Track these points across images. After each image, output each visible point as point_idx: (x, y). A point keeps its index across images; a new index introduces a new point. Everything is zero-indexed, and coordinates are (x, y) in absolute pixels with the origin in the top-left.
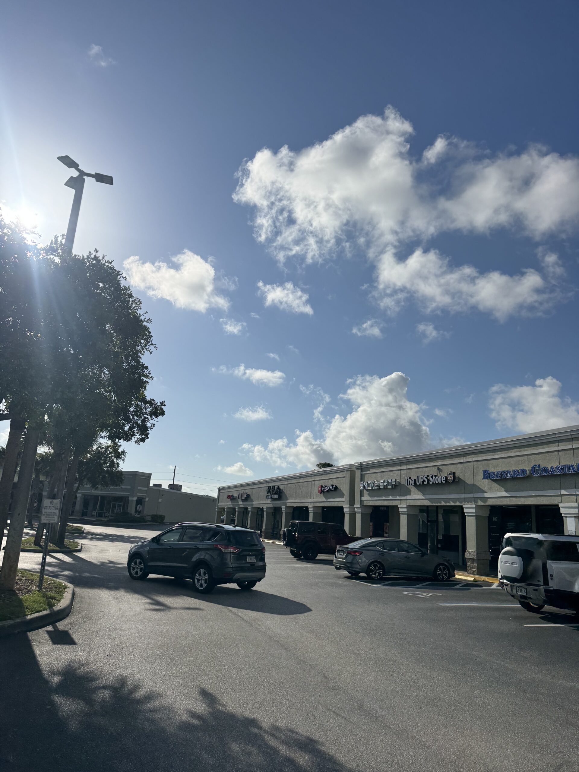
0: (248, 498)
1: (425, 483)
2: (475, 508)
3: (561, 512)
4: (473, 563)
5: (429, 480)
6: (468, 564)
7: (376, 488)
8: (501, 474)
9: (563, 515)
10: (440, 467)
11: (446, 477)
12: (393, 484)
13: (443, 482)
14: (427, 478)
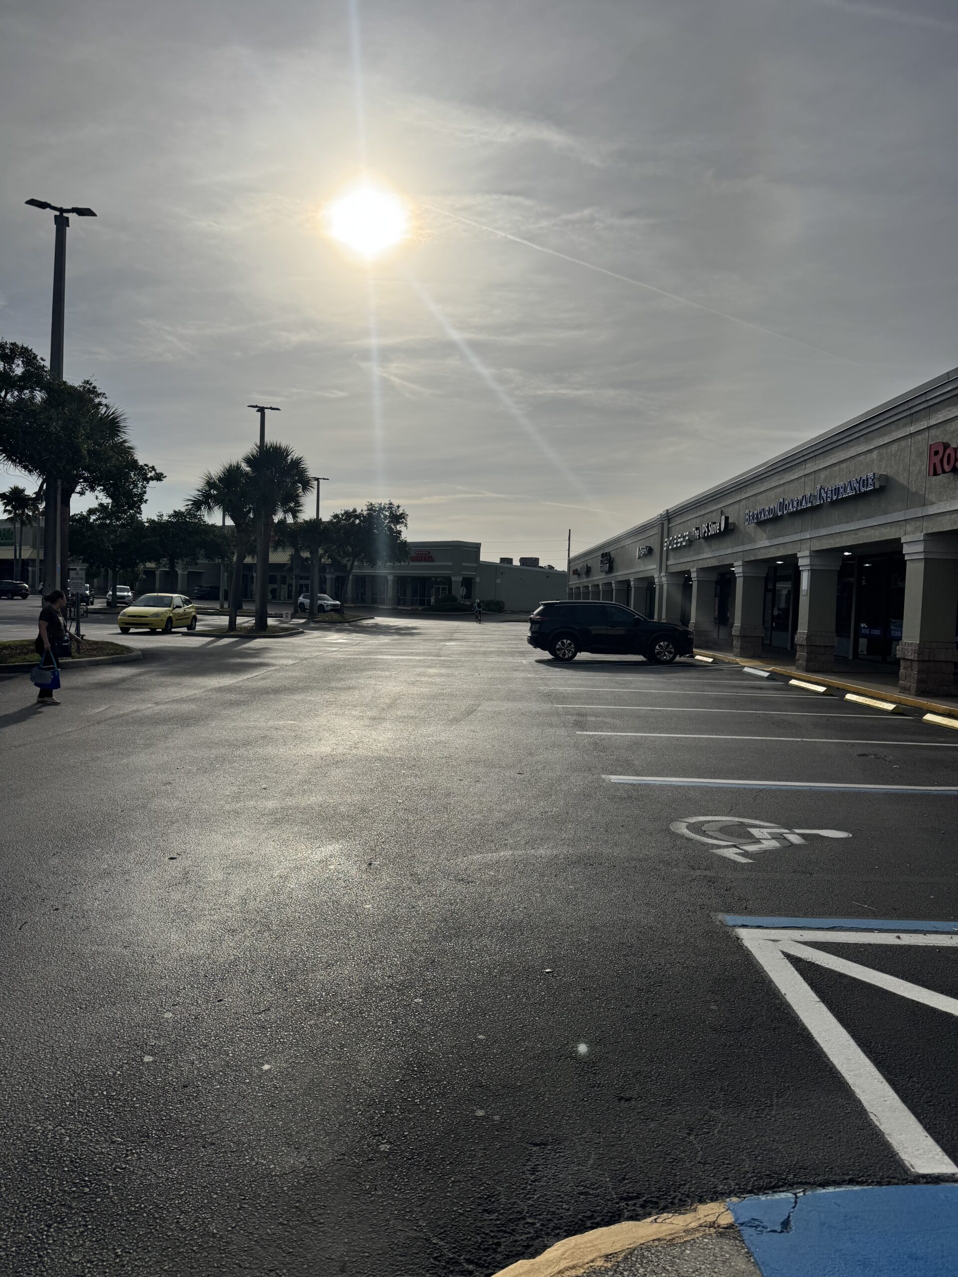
0: (588, 571)
1: (706, 535)
2: (745, 566)
3: (799, 565)
4: (738, 641)
5: (709, 531)
7: (675, 546)
8: (757, 515)
9: (801, 568)
10: (723, 509)
11: (720, 524)
12: (687, 538)
13: (718, 531)
14: (708, 527)
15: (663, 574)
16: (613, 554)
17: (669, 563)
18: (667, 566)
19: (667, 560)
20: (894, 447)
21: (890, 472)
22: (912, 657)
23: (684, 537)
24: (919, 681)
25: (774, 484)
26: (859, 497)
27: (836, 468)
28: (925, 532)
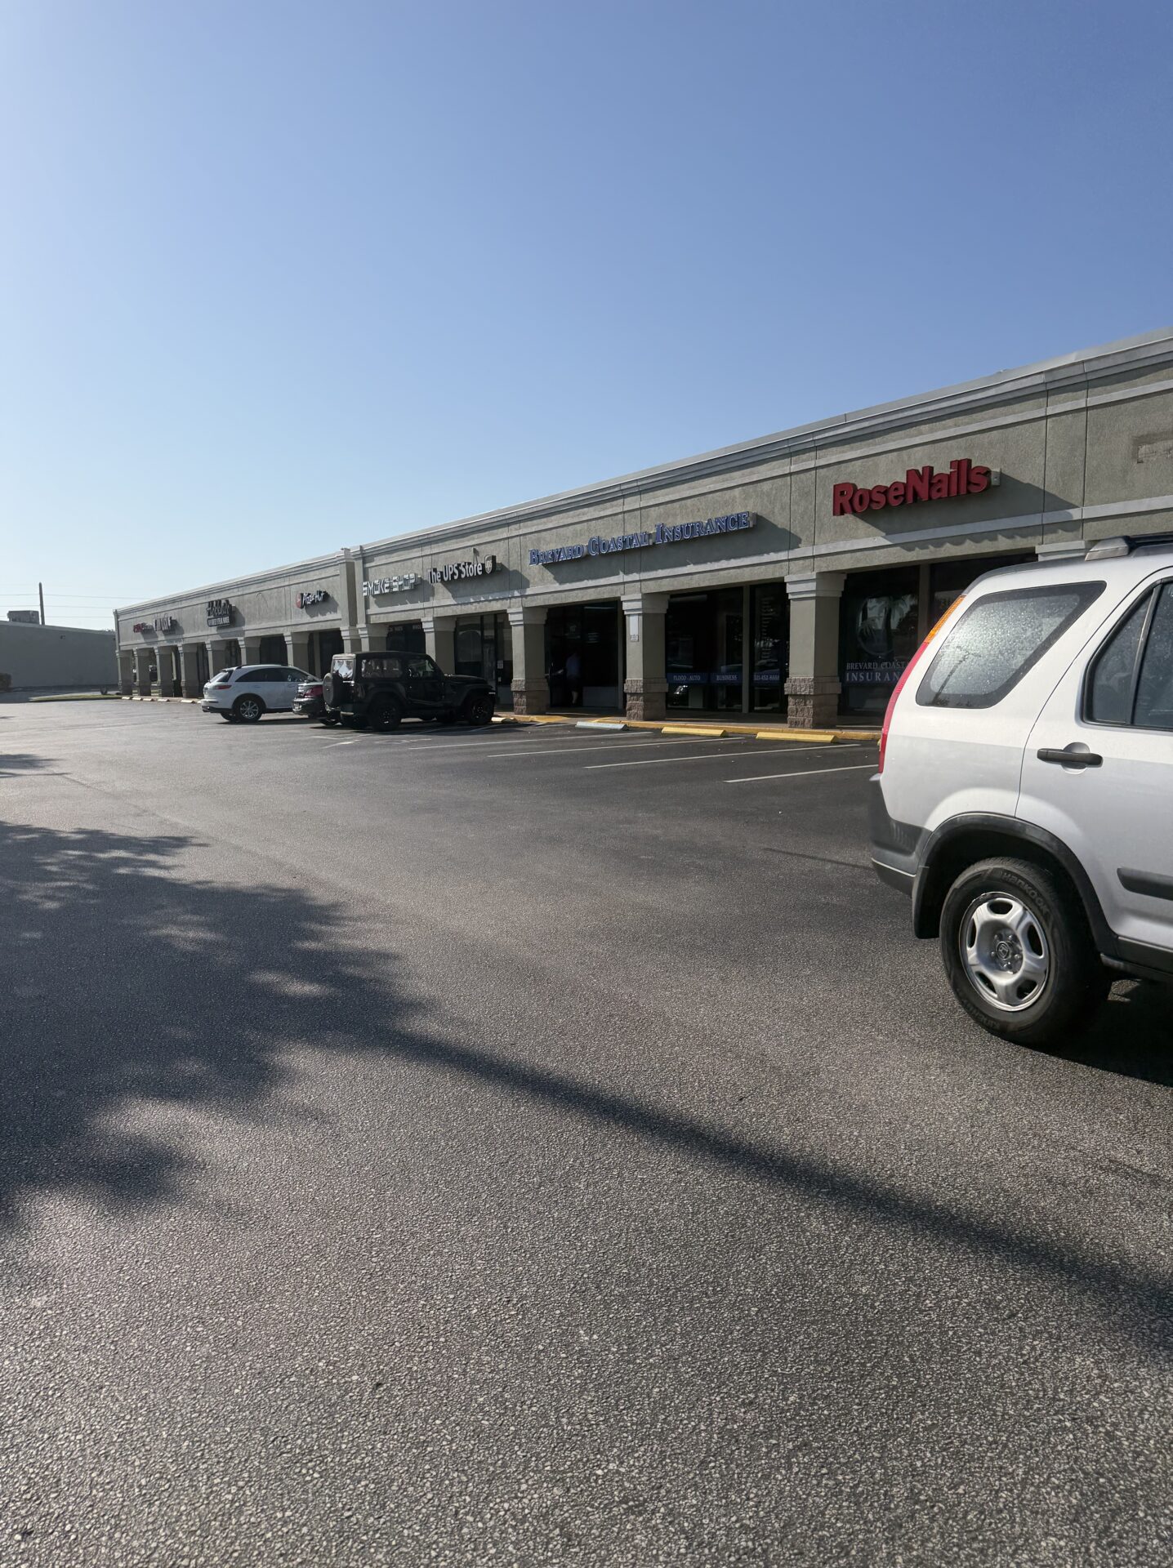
1: (456, 577)
2: (523, 612)
3: (624, 608)
4: (521, 697)
5: (460, 572)
6: (515, 699)
7: (387, 591)
8: (553, 555)
9: (626, 613)
10: (477, 548)
11: (483, 565)
12: (413, 581)
13: (480, 573)
14: (457, 568)
15: (361, 624)
16: (233, 603)
17: (370, 612)
18: (367, 617)
19: (367, 607)
20: (766, 486)
21: (759, 510)
22: (807, 692)
23: (405, 580)
24: (815, 714)
25: (570, 521)
26: (724, 535)
27: (676, 505)
28: (816, 571)
